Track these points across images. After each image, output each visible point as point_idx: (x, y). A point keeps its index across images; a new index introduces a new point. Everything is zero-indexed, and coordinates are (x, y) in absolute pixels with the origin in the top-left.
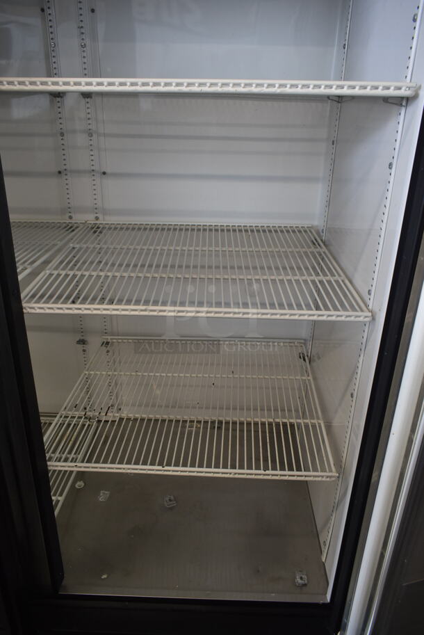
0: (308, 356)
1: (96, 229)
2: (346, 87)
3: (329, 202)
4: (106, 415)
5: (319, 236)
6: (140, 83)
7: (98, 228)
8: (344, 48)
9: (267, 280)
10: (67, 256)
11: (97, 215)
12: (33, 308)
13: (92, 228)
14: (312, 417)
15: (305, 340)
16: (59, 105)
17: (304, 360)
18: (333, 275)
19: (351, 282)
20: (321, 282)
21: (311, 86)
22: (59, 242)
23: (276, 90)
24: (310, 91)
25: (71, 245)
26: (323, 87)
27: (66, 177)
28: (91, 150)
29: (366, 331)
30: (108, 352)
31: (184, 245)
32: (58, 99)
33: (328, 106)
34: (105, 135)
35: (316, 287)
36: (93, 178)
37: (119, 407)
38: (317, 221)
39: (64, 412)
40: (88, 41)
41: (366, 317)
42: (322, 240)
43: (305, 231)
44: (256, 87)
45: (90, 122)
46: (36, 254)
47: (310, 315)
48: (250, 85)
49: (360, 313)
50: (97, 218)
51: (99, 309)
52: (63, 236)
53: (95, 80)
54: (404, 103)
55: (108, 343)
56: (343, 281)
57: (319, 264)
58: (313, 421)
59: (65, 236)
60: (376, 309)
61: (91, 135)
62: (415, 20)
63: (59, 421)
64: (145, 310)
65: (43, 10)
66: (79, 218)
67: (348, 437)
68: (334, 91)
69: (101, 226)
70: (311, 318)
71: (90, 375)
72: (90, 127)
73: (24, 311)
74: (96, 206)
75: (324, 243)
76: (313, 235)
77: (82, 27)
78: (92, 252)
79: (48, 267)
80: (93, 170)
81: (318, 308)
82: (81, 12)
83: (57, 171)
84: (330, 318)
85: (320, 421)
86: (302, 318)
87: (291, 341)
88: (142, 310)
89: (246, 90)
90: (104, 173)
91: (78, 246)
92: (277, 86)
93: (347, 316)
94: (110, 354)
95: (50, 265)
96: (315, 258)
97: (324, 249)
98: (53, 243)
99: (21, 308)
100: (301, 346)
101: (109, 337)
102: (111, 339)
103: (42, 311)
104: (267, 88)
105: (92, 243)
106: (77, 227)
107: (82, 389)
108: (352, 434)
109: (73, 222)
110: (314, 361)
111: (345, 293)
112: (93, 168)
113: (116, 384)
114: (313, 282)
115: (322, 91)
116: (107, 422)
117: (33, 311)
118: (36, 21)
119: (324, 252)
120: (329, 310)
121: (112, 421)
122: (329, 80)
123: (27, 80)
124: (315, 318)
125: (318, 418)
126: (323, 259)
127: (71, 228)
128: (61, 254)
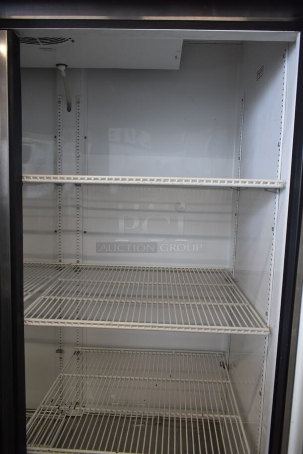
0: (226, 364)
1: (77, 269)
2: (240, 182)
3: (235, 253)
4: (74, 408)
5: (230, 274)
6: (114, 179)
7: (78, 268)
8: (239, 159)
9: (195, 305)
10: (55, 288)
11: (78, 260)
12: (31, 322)
13: (75, 268)
14: (232, 413)
15: (224, 352)
16: (60, 190)
17: (224, 368)
18: (240, 302)
19: (253, 307)
20: (233, 307)
21: (219, 182)
22: (51, 277)
23: (197, 183)
24: (218, 184)
25: (60, 279)
26: (226, 182)
27: (60, 234)
28: (78, 218)
29: (267, 342)
30: (78, 359)
31: (137, 280)
32: (60, 187)
33: (231, 192)
34: (87, 208)
35: (230, 311)
36: (78, 235)
37: (84, 405)
38: (228, 266)
39: (42, 406)
40: (81, 154)
41: (265, 331)
42: (232, 278)
43: (220, 272)
44: (185, 181)
45: (78, 200)
46: (34, 285)
47: (225, 330)
48: (181, 180)
49: (260, 329)
50: (78, 262)
51: (77, 323)
52: (54, 273)
53: (86, 177)
54: (278, 192)
55: (79, 352)
56: (248, 306)
57: (231, 295)
58: (232, 416)
59: (56, 273)
60: (272, 326)
61: (78, 208)
62: (279, 146)
63: (36, 416)
64: (109, 325)
65: (55, 137)
66: (66, 261)
67: (260, 429)
68: (233, 184)
69: (81, 267)
70: (226, 332)
71: (64, 376)
72: (78, 203)
73: (25, 323)
74: (78, 254)
75: (234, 280)
76: (226, 275)
77: (78, 146)
78: (73, 284)
79: (43, 294)
80: (78, 230)
81: (231, 325)
82: (78, 138)
83: (54, 230)
84: (240, 332)
85: (238, 417)
86: (220, 332)
87: (214, 353)
88: (107, 325)
89: (179, 183)
90: (85, 232)
91: (64, 280)
92: (198, 181)
93: (252, 331)
94: (79, 361)
95: (44, 293)
96: (228, 290)
97: (234, 284)
98: (47, 278)
99: (23, 321)
100: (221, 357)
101: (80, 348)
102: (81, 349)
103: (37, 324)
104: (192, 182)
105: (74, 278)
106: (64, 268)
107: (56, 390)
108: (263, 427)
109: (62, 264)
110: (232, 368)
111: (251, 315)
112: (78, 229)
113: (82, 385)
114: (227, 307)
115: (226, 184)
116: (73, 417)
117: (31, 324)
118: (50, 143)
119: (234, 287)
120: (239, 326)
121: (78, 417)
122: (231, 178)
123: (38, 176)
124: (229, 332)
125: (236, 414)
126: (233, 291)
127: (59, 268)
128: (52, 285)
